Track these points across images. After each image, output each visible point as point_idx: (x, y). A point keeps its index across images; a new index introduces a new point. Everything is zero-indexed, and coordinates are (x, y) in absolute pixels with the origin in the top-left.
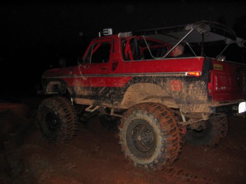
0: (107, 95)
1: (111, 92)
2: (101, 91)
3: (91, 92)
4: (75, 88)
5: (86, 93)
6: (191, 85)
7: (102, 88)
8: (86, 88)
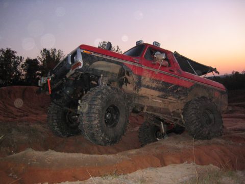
0: (175, 91)
1: (179, 89)
2: (171, 87)
3: (160, 85)
4: (143, 78)
5: (154, 85)
6: (223, 95)
7: (172, 84)
8: (156, 80)
